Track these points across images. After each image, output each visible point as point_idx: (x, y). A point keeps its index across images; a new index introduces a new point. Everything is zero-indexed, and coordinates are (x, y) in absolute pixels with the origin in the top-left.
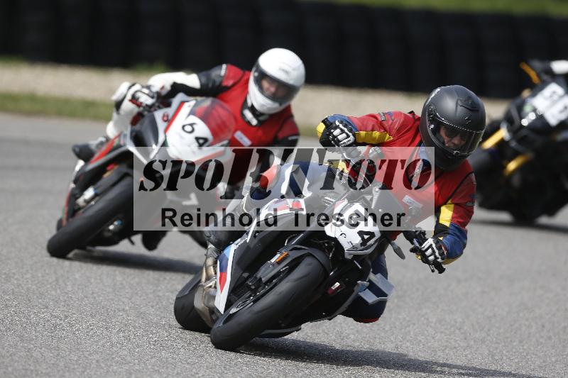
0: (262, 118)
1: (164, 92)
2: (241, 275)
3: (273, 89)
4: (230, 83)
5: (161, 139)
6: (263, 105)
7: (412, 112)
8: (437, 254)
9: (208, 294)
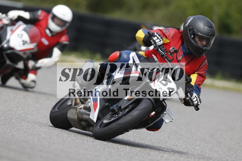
2: (105, 104)
5: (8, 38)
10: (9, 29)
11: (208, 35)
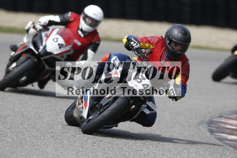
0: (86, 34)
1: (45, 24)
2: (93, 103)
3: (90, 22)
4: (72, 19)
5: (44, 44)
6: (86, 29)
7: (162, 36)
8: (174, 92)
9: (79, 111)
10: (43, 34)
11: (181, 41)
